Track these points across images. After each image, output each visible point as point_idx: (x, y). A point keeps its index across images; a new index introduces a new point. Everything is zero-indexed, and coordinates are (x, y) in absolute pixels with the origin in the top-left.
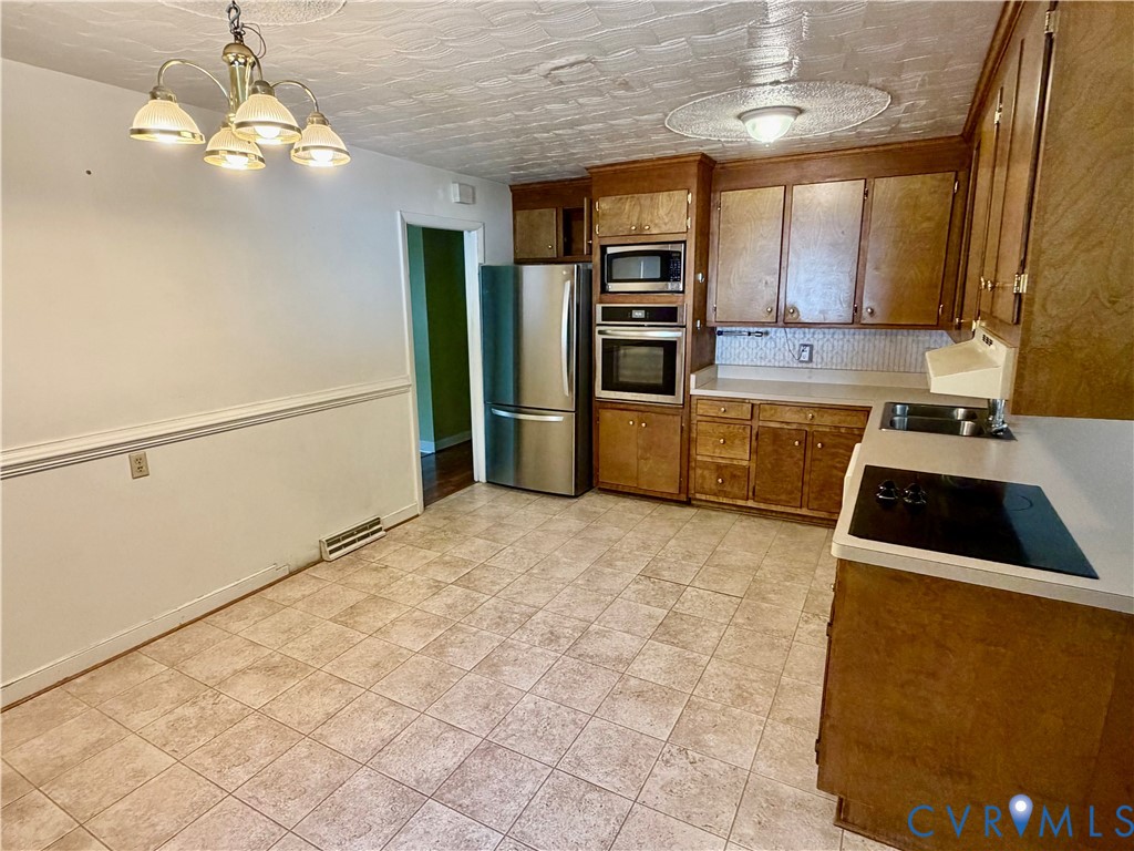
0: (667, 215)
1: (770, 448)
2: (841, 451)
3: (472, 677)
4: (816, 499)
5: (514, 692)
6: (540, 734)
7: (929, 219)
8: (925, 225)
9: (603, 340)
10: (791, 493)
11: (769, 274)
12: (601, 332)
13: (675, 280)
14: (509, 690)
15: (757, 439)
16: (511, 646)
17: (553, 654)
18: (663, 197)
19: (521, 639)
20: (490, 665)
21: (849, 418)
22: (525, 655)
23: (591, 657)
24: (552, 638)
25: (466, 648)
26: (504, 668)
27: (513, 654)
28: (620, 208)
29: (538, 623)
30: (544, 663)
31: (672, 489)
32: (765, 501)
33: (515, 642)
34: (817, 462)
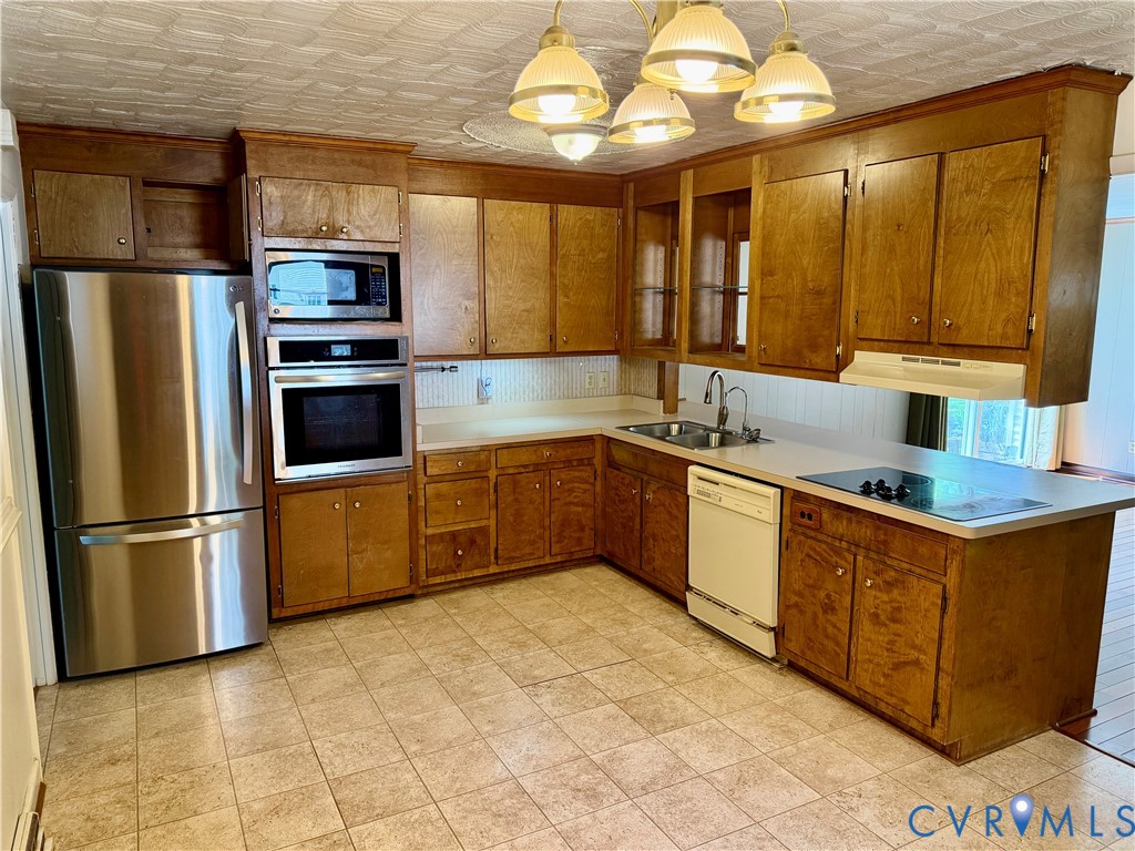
0: (372, 216)
1: (510, 499)
2: (576, 485)
4: (558, 542)
7: (603, 250)
8: (600, 255)
9: (284, 391)
10: (533, 543)
11: (468, 299)
12: (278, 380)
13: (379, 304)
15: (496, 491)
18: (364, 191)
21: (580, 450)
28: (299, 197)
31: (400, 582)
32: (511, 560)
34: (556, 502)
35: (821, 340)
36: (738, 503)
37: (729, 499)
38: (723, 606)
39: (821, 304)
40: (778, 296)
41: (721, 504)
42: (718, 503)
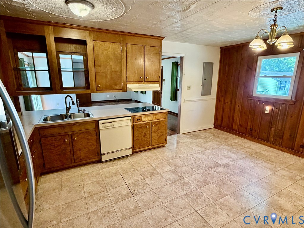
3: (211, 182)
5: (201, 175)
6: (199, 166)
14: (202, 175)
16: (197, 186)
17: (187, 179)
19: (193, 187)
20: (206, 183)
22: (194, 182)
23: (178, 175)
24: (184, 184)
25: (212, 191)
26: (202, 180)
27: (198, 184)
29: (185, 190)
30: (191, 178)
33: (196, 187)
35: (118, 83)
36: (120, 124)
37: (116, 125)
38: (116, 152)
39: (117, 74)
40: (103, 72)
41: (114, 127)
42: (113, 127)
